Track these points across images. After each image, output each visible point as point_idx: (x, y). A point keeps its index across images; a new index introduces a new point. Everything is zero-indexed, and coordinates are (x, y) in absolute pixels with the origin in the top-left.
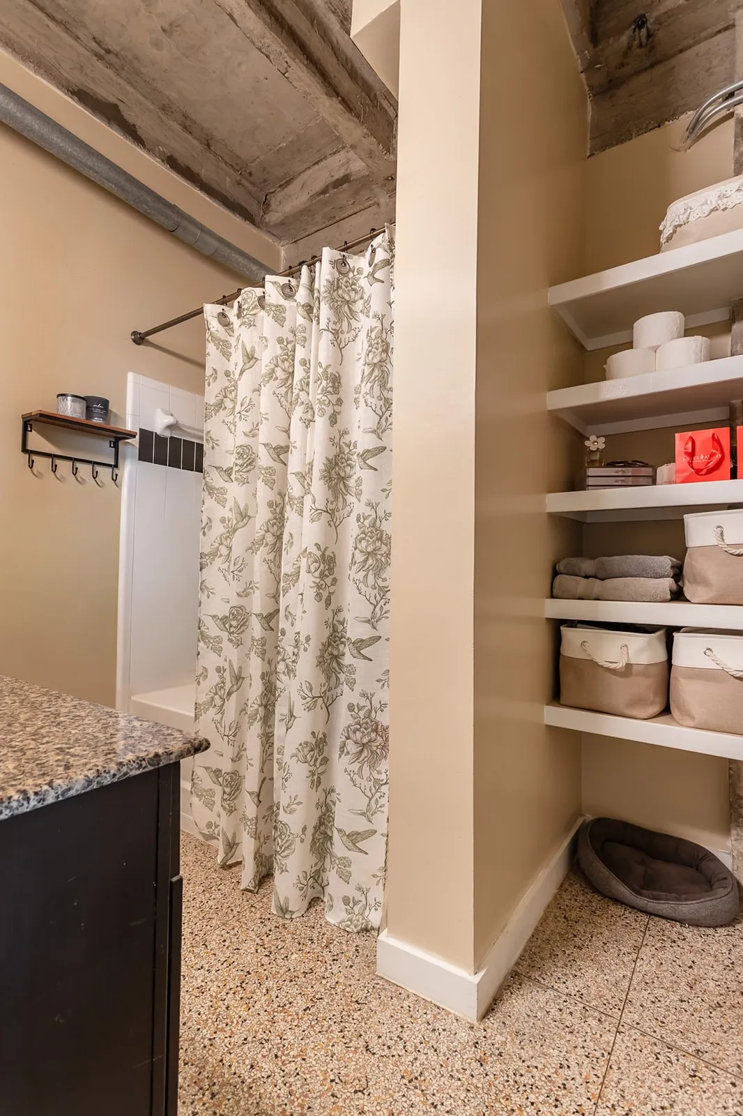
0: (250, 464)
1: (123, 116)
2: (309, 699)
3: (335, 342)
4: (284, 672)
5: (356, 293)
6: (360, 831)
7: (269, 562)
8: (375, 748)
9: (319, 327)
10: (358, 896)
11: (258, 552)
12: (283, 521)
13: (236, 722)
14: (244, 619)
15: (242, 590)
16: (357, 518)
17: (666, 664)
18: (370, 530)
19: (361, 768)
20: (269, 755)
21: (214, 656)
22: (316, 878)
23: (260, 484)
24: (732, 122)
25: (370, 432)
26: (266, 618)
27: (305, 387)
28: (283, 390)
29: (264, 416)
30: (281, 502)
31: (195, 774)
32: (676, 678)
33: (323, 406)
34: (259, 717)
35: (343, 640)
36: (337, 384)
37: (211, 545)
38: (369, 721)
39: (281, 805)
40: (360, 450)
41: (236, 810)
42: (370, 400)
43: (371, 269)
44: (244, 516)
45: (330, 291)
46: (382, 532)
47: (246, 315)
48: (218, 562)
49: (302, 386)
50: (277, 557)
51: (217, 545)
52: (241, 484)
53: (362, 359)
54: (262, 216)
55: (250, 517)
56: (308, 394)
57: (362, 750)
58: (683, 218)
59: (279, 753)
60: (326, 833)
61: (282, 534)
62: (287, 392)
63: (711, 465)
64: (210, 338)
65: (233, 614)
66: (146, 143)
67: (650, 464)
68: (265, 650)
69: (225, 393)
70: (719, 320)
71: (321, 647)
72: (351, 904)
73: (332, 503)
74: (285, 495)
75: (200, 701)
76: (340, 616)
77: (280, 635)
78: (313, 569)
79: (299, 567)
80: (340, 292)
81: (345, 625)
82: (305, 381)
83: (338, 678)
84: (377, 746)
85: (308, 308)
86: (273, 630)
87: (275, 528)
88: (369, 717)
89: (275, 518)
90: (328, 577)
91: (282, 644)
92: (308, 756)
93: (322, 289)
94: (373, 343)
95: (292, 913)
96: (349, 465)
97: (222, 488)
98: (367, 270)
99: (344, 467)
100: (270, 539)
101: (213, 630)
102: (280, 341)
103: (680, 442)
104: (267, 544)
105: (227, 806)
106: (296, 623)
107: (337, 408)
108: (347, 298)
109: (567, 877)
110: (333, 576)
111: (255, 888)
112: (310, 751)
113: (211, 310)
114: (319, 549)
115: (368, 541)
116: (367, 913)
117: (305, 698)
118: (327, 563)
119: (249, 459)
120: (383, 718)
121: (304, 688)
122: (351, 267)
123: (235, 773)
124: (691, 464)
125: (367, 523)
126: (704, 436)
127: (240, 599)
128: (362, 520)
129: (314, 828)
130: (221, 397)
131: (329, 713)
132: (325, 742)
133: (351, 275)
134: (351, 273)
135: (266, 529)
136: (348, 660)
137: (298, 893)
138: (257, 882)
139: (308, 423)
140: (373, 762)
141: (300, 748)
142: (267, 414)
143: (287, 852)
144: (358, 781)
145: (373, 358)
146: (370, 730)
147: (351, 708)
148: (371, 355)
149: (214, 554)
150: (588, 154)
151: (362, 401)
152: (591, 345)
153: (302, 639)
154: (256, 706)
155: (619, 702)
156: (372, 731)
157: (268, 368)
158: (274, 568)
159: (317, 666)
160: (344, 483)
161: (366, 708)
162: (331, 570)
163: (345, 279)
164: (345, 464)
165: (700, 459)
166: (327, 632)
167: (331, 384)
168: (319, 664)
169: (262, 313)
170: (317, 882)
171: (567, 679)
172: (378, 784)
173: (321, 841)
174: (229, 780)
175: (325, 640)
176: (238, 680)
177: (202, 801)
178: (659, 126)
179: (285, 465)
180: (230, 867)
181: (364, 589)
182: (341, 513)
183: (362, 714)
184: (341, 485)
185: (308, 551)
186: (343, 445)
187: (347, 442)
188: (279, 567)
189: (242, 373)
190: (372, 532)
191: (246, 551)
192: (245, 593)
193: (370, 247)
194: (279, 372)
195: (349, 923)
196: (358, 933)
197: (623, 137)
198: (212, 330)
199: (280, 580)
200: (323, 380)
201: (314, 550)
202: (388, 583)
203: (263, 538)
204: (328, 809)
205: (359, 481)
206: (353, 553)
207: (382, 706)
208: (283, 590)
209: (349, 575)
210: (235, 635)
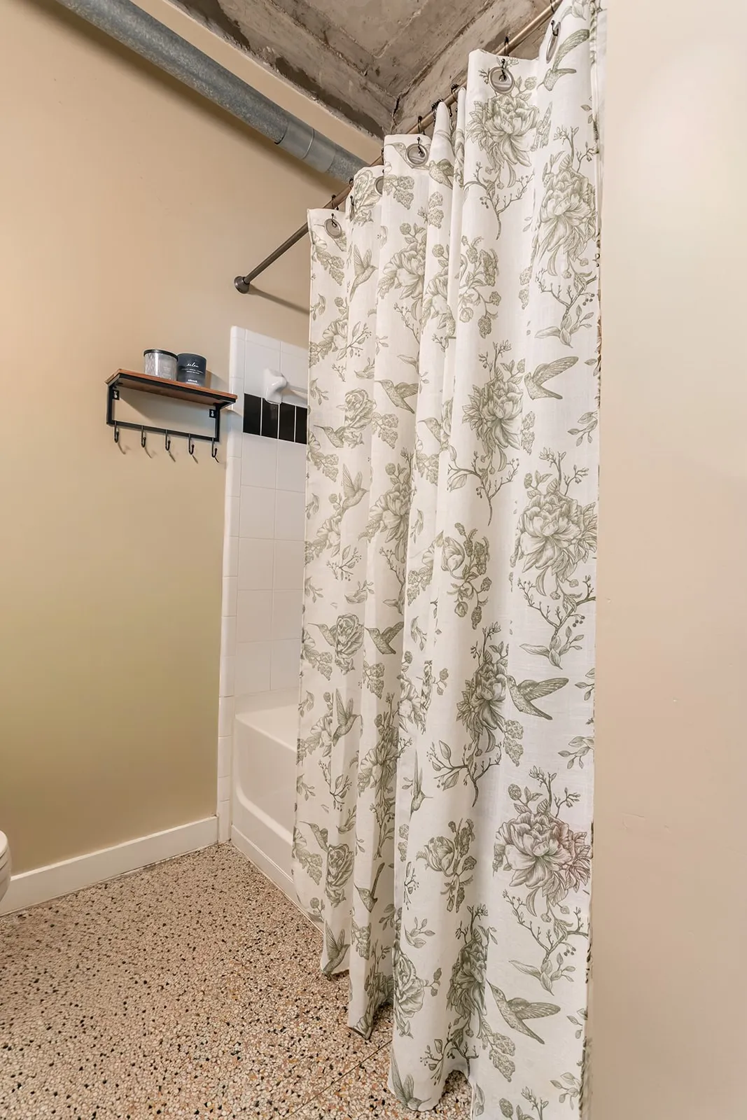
0: (364, 415)
1: (222, 11)
2: (445, 771)
3: (489, 202)
4: (409, 717)
5: (524, 119)
6: (530, 1000)
7: (389, 554)
8: (556, 868)
11: (373, 540)
12: (410, 494)
13: (345, 777)
14: (355, 633)
15: (354, 593)
16: (526, 480)
18: (548, 499)
19: (532, 896)
20: (389, 832)
21: (321, 678)
22: (457, 1042)
23: (376, 440)
25: (549, 335)
26: (383, 634)
27: (441, 289)
28: (410, 302)
29: (382, 341)
30: (407, 466)
31: (297, 832)
33: (469, 305)
34: (372, 781)
35: (499, 676)
36: (491, 269)
37: (318, 532)
38: (546, 820)
39: (402, 928)
40: (530, 369)
41: (344, 899)
42: (548, 279)
44: (357, 489)
45: (481, 120)
46: (569, 502)
47: (360, 210)
48: (326, 554)
49: (436, 288)
50: (401, 547)
51: (325, 531)
52: (353, 445)
53: (535, 216)
54: (394, 128)
55: (364, 491)
56: (446, 299)
57: (534, 866)
59: (402, 835)
60: (472, 976)
61: (407, 513)
62: (415, 303)
64: (315, 256)
65: (341, 627)
66: (250, 44)
68: (382, 683)
69: (337, 328)
71: (464, 688)
72: (514, 1117)
73: (483, 459)
74: (412, 457)
75: (304, 737)
76: (496, 639)
77: (403, 660)
78: (452, 564)
79: (432, 561)
80: (498, 120)
81: (504, 653)
82: (442, 278)
83: (491, 736)
84: (561, 865)
85: (447, 167)
86: (394, 652)
87: (398, 504)
88: (546, 813)
89: (398, 490)
90: (476, 576)
91: (407, 675)
92: (443, 861)
93: (469, 121)
94: (555, 181)
95: (419, 1102)
96: (510, 399)
97: (332, 456)
99: (502, 402)
100: (390, 520)
101: (321, 645)
102: (405, 229)
104: (386, 527)
105: (332, 893)
106: (428, 645)
107: (492, 308)
108: (509, 130)
110: (484, 577)
111: (366, 1031)
112: (447, 853)
113: (317, 217)
114: (462, 532)
115: (545, 518)
117: (439, 769)
118: (475, 556)
119: (364, 408)
120: (574, 820)
121: (438, 751)
122: (516, 80)
123: (343, 847)
125: (543, 488)
127: (351, 605)
128: (534, 484)
129: (454, 968)
130: (331, 334)
131: (477, 790)
132: (471, 833)
133: (515, 92)
134: (515, 89)
135: (383, 505)
136: (508, 710)
137: (428, 1073)
138: (370, 1021)
139: (443, 342)
141: (431, 846)
142: (386, 337)
143: (410, 1004)
144: (527, 917)
145: (554, 208)
146: (547, 835)
147: (514, 792)
148: (551, 204)
149: (322, 543)
151: (534, 286)
153: (435, 674)
154: (369, 764)
156: (552, 837)
157: (387, 270)
158: (395, 563)
159: (459, 718)
160: (503, 428)
161: (542, 798)
162: (481, 565)
163: (505, 99)
164: (504, 398)
166: (475, 665)
167: (482, 269)
168: (463, 715)
169: (381, 198)
170: (457, 1048)
172: (563, 930)
173: (464, 986)
174: (335, 857)
175: (470, 676)
176: (347, 719)
177: (306, 868)
179: (413, 413)
180: (338, 976)
181: (537, 598)
182: (498, 475)
183: (533, 806)
184: (498, 432)
185: (445, 536)
186: (501, 368)
187: (508, 363)
188: (404, 561)
189: (355, 292)
190: (552, 503)
191: (359, 539)
192: (357, 598)
193: (550, 26)
194: (403, 276)
198: (318, 243)
199: (405, 581)
200: (469, 264)
201: (454, 534)
202: (582, 590)
203: (380, 518)
204: (475, 940)
205: (529, 421)
206: (519, 539)
207: (571, 799)
208: (409, 595)
209: (511, 575)
210: (344, 656)
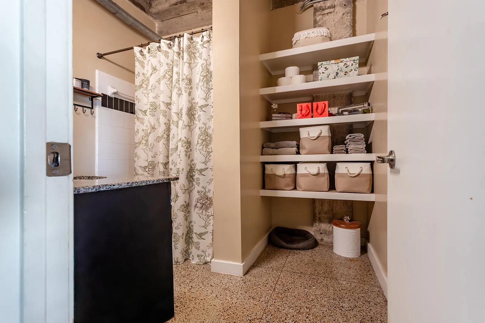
0: (155, 109)
2: (184, 190)
3: (190, 67)
5: (196, 50)
6: (203, 232)
7: (165, 144)
9: (183, 61)
10: (202, 254)
11: (161, 141)
12: (170, 130)
14: (154, 166)
15: (153, 155)
16: (199, 128)
17: (295, 174)
19: (202, 212)
23: (161, 116)
24: (312, 8)
25: (203, 99)
26: (164, 164)
27: (178, 82)
30: (169, 123)
32: (298, 177)
33: (185, 89)
35: (194, 170)
36: (190, 82)
37: (139, 140)
38: (205, 196)
39: (175, 227)
40: (199, 105)
42: (203, 88)
43: (202, 43)
44: (153, 128)
45: (187, 49)
46: (208, 133)
47: (152, 53)
48: (142, 146)
49: (177, 81)
50: (168, 143)
51: (141, 139)
52: (152, 116)
53: (200, 73)
54: (149, 9)
55: (156, 129)
56: (180, 85)
57: (203, 206)
58: (298, 38)
60: (189, 237)
61: (169, 135)
62: (170, 83)
63: (306, 114)
64: (136, 60)
65: (150, 164)
67: (291, 113)
69: (143, 81)
70: (309, 70)
71: (187, 173)
72: (200, 257)
73: (190, 123)
74: (170, 120)
76: (193, 162)
77: (170, 170)
78: (184, 146)
79: (178, 146)
80: (191, 49)
81: (195, 165)
83: (192, 184)
84: (208, 204)
85: (179, 53)
86: (167, 169)
87: (167, 132)
88: (205, 194)
89: (167, 129)
91: (171, 173)
92: (184, 210)
93: (184, 48)
94: (203, 69)
95: (180, 262)
96: (195, 110)
97: (142, 118)
98: (200, 43)
99: (193, 111)
100: (165, 136)
102: (167, 64)
103: (298, 106)
104: (164, 138)
106: (177, 165)
107: (191, 90)
108: (193, 52)
109: (267, 245)
110: (190, 148)
112: (184, 208)
113: (137, 49)
114: (186, 139)
115: (203, 136)
116: (206, 258)
117: (182, 190)
118: (189, 144)
119: (155, 107)
120: (210, 195)
121: (182, 186)
122: (194, 41)
124: (301, 113)
125: (203, 130)
126: (304, 105)
127: (152, 158)
128: (201, 129)
129: (186, 234)
130: (141, 83)
131: (190, 196)
132: (189, 205)
133: (194, 44)
134: (194, 43)
135: (164, 132)
136: (196, 176)
137: (181, 256)
139: (179, 95)
140: (207, 209)
141: (181, 207)
142: (163, 91)
143: (177, 242)
144: (202, 216)
146: (205, 199)
147: (198, 192)
148: (203, 73)
149: (140, 143)
150: (272, 9)
151: (200, 88)
152: (273, 73)
153: (181, 169)
155: (282, 185)
156: (206, 199)
157: (163, 74)
158: (167, 147)
160: (193, 116)
161: (204, 192)
162: (190, 146)
163: (192, 45)
165: (304, 112)
166: (189, 168)
167: (188, 82)
168: (187, 178)
169: (159, 53)
170: (187, 253)
171: (267, 181)
172: (208, 216)
173: (188, 239)
175: (188, 170)
178: (293, 5)
179: (170, 110)
181: (202, 152)
182: (193, 126)
183: (202, 194)
185: (182, 139)
187: (194, 102)
188: (169, 146)
189: (151, 75)
190: (204, 133)
191: (155, 141)
192: (155, 156)
193: (201, 35)
194: (167, 76)
195: (200, 262)
196: (203, 264)
197: (282, 6)
198: (137, 57)
199: (169, 151)
200: (186, 80)
201: (184, 139)
202: (210, 150)
203: (163, 135)
204: (190, 228)
205: (199, 116)
206: (198, 140)
207: (209, 191)
208: (171, 154)
209: (196, 148)
210: (151, 172)
